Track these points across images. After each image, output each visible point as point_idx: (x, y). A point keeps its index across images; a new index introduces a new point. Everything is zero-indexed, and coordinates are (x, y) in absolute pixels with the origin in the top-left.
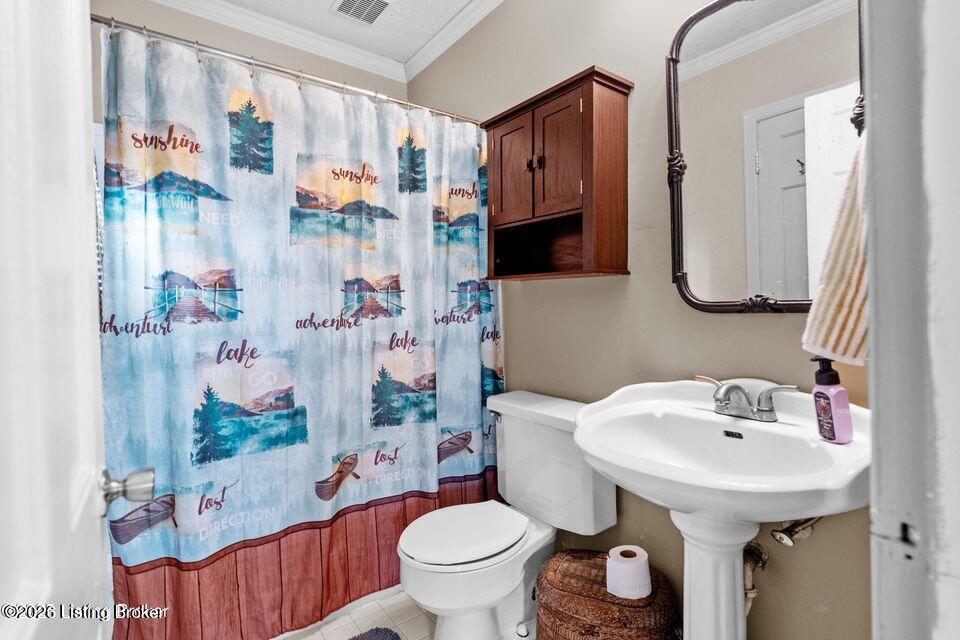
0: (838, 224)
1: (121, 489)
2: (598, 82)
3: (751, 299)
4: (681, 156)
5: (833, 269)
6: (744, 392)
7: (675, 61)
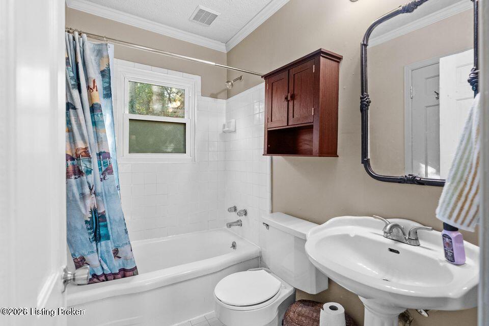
0: (459, 148)
1: (72, 278)
2: (323, 56)
3: (406, 176)
4: (368, 96)
5: (456, 174)
6: (401, 228)
7: (366, 45)
